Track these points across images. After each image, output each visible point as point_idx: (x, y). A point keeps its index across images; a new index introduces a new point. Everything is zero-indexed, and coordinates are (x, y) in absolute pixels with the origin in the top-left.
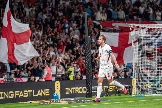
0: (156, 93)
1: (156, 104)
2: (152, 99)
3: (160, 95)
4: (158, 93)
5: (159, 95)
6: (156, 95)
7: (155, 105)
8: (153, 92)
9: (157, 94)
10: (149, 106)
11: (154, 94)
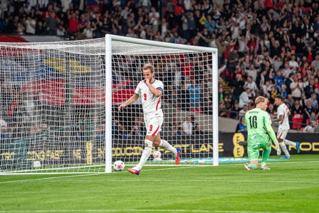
0: (21, 169)
1: (19, 189)
2: (11, 179)
3: (27, 172)
4: (24, 169)
5: (25, 172)
6: (20, 172)
7: (16, 190)
8: (14, 167)
9: (22, 171)
10: (5, 193)
11: (15, 171)
